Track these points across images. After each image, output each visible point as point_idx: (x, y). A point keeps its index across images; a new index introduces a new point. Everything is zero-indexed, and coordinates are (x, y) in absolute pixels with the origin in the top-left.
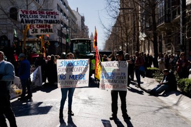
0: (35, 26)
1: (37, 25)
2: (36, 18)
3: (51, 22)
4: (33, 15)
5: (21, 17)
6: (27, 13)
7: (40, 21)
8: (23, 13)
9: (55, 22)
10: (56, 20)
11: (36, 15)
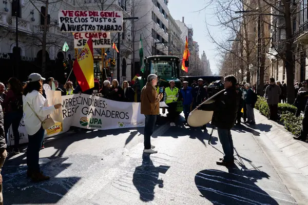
0: (83, 35)
1: (86, 34)
2: (85, 23)
3: (108, 28)
4: (81, 18)
5: (62, 21)
6: (71, 15)
7: (90, 27)
8: (65, 15)
9: (115, 28)
10: (116, 26)
11: (85, 18)
